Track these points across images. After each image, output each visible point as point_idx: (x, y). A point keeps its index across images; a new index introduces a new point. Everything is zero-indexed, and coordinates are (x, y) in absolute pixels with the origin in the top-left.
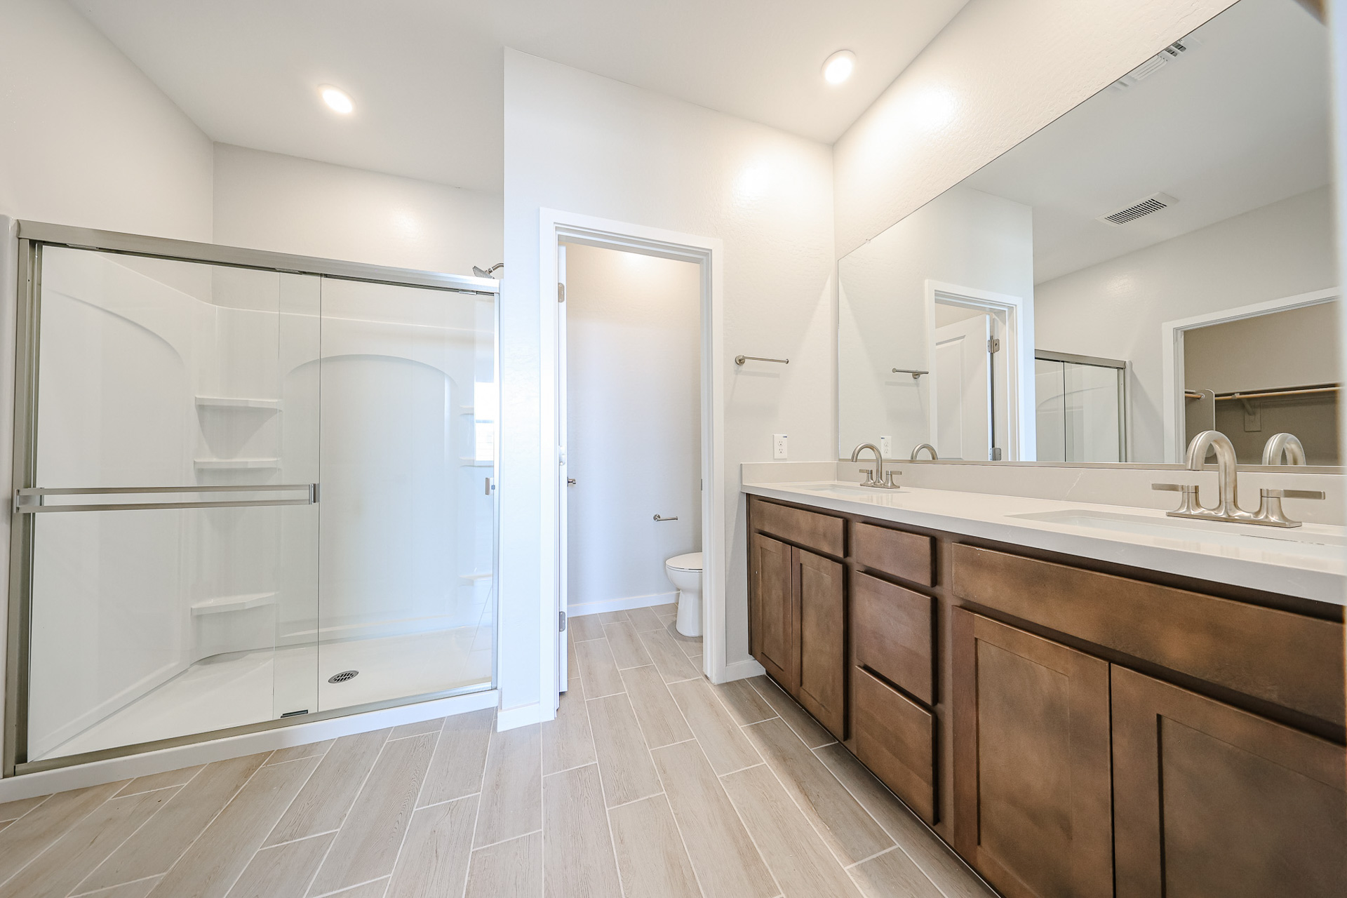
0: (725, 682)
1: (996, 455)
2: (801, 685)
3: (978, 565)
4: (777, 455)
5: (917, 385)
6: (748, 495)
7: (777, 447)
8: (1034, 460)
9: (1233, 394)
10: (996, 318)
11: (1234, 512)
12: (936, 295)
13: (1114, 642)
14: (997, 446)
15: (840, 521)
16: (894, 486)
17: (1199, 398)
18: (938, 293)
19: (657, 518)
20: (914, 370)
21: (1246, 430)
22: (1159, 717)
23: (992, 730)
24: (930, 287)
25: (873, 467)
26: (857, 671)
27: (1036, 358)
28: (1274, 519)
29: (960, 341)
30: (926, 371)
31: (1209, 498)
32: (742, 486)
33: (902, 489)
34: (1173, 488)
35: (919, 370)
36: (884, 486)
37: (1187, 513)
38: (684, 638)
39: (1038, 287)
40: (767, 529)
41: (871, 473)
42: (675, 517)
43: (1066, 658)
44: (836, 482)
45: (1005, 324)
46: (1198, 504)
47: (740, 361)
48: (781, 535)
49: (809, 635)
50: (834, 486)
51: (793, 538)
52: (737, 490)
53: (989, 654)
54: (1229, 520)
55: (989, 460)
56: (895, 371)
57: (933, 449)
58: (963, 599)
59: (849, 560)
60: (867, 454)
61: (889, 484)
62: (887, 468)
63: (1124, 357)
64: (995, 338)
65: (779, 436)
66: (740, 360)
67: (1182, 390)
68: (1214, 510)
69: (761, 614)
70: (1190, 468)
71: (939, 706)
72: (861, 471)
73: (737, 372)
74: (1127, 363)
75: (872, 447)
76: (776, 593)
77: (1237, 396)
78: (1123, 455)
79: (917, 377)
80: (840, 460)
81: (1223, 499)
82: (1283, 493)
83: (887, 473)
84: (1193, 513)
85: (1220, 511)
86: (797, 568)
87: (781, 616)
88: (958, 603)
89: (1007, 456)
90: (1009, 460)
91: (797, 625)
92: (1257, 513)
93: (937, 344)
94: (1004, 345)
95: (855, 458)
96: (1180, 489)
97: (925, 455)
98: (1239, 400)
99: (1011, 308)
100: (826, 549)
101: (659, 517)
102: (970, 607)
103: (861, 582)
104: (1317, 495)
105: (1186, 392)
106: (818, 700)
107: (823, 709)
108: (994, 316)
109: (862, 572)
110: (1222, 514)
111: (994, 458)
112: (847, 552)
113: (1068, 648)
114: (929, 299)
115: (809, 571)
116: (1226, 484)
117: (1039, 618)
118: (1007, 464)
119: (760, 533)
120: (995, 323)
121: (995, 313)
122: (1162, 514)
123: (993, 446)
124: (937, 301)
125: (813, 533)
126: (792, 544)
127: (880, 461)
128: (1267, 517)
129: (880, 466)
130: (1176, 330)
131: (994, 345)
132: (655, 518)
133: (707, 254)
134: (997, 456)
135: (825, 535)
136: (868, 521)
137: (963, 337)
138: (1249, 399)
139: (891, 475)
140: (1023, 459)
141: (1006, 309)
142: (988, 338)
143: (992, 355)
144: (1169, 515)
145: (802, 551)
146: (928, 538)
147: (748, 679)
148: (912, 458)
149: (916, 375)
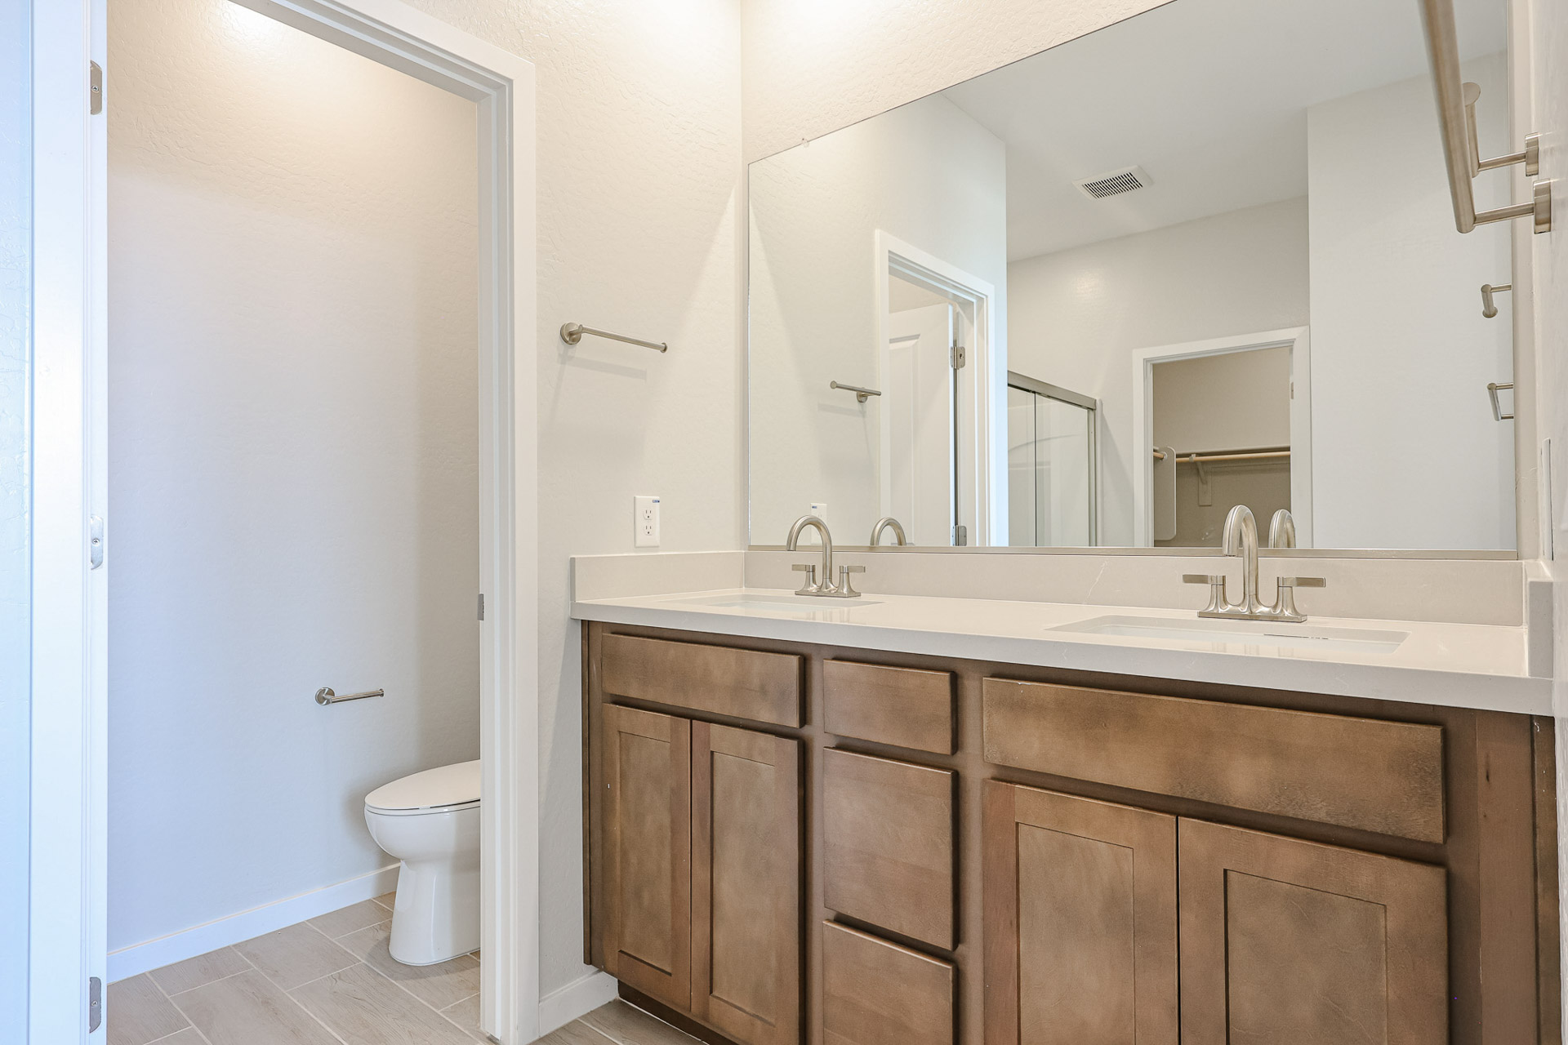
0: (537, 1038)
1: (960, 537)
2: (711, 992)
3: (1019, 707)
4: (642, 539)
5: (863, 413)
6: (587, 625)
7: (641, 523)
8: (1007, 545)
9: (1188, 455)
10: (961, 312)
11: (1257, 607)
12: (891, 260)
13: (1182, 787)
14: (961, 523)
15: (794, 661)
16: (853, 593)
17: (1162, 459)
18: (893, 258)
19: (325, 697)
20: (858, 386)
21: (1201, 504)
22: (1225, 871)
23: (1037, 960)
24: (883, 242)
25: (817, 561)
26: (823, 927)
27: (1009, 385)
28: (1288, 613)
29: (914, 342)
30: (876, 389)
31: (1235, 591)
32: (574, 605)
33: (865, 597)
34: (1202, 579)
35: (868, 388)
36: (838, 594)
37: (1215, 611)
38: (417, 973)
39: (1012, 265)
40: (634, 692)
41: (813, 571)
42: (373, 688)
43: (1131, 823)
44: (744, 590)
45: (972, 323)
46: (1225, 601)
47: (571, 337)
48: (668, 700)
49: (726, 889)
50: (746, 598)
51: (695, 704)
52: (562, 614)
53: (1035, 843)
54: (1252, 617)
55: (951, 545)
56: (835, 385)
57: (900, 528)
58: (998, 766)
59: (807, 731)
60: (812, 537)
61: (845, 591)
62: (839, 560)
63: (1094, 392)
64: (960, 345)
65: (645, 499)
66: (571, 334)
67: (1151, 447)
68: (1239, 605)
69: (618, 872)
70: (1226, 552)
71: (961, 947)
72: (796, 568)
73: (564, 359)
74: (1098, 402)
75: (817, 524)
76: (657, 817)
77: (1194, 458)
78: (1093, 539)
79: (863, 399)
80: (751, 547)
81: (1247, 592)
82: (1295, 582)
83: (841, 568)
84: (1220, 611)
85: (1244, 607)
86: (702, 760)
87: (666, 865)
88: (988, 773)
89: (974, 540)
90: (977, 545)
91: (701, 875)
92: (1275, 607)
93: (892, 341)
94: (972, 357)
95: (792, 544)
96: (1209, 581)
97: (888, 538)
98: (1195, 463)
99: (980, 299)
100: (766, 716)
101: (331, 693)
102: (1008, 776)
103: (831, 768)
104: (1318, 582)
105: (1154, 451)
106: (747, 1009)
107: (759, 1022)
108: (959, 309)
109: (833, 748)
110: (1245, 610)
111: (957, 543)
112: (804, 719)
113: (1132, 808)
114: (881, 266)
115: (727, 765)
116: (1249, 572)
117: (1098, 773)
118: (976, 551)
119: (615, 703)
120: (960, 318)
121: (959, 303)
122: (1193, 615)
123: (956, 523)
124: (892, 271)
125: (739, 689)
126: (691, 716)
127: (828, 549)
128: (1282, 610)
129: (828, 560)
130: (1146, 361)
131: (958, 357)
132: (320, 699)
133: (499, 87)
134: (961, 539)
135: (763, 690)
136: (843, 655)
137: (917, 337)
138: (1203, 462)
139: (848, 573)
140: (994, 544)
141: (974, 301)
142: (951, 344)
143: (955, 370)
144: (1202, 615)
145: (713, 726)
146: (948, 674)
147: (584, 1017)
148: (872, 543)
149: (863, 395)
